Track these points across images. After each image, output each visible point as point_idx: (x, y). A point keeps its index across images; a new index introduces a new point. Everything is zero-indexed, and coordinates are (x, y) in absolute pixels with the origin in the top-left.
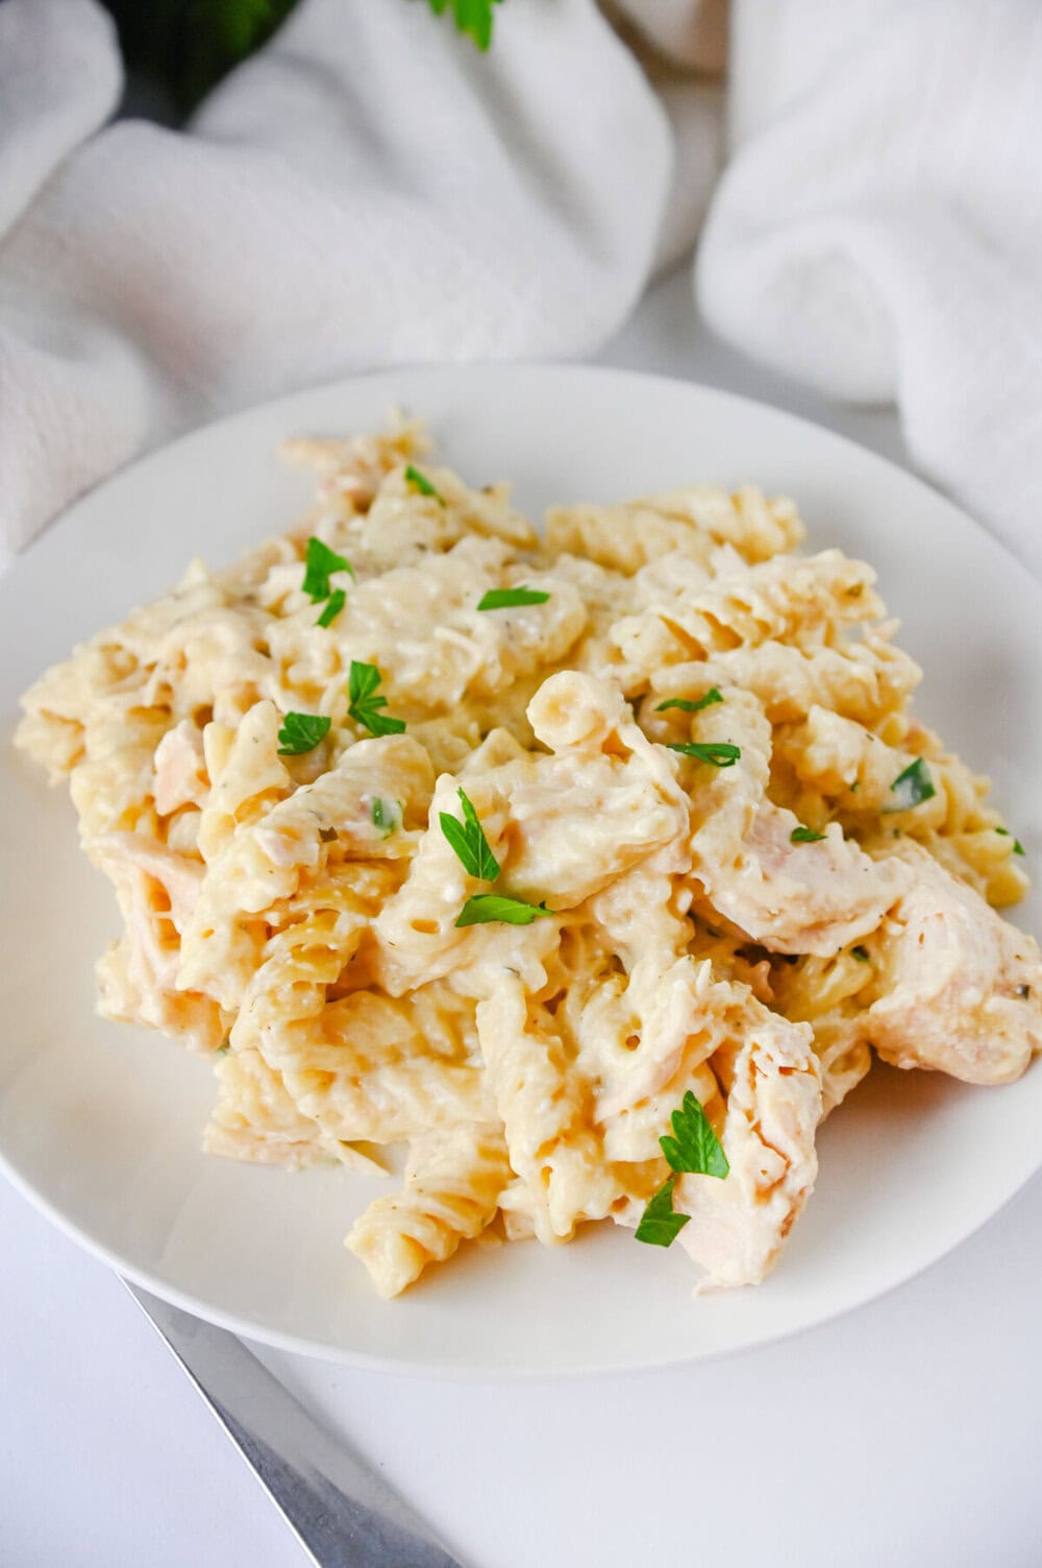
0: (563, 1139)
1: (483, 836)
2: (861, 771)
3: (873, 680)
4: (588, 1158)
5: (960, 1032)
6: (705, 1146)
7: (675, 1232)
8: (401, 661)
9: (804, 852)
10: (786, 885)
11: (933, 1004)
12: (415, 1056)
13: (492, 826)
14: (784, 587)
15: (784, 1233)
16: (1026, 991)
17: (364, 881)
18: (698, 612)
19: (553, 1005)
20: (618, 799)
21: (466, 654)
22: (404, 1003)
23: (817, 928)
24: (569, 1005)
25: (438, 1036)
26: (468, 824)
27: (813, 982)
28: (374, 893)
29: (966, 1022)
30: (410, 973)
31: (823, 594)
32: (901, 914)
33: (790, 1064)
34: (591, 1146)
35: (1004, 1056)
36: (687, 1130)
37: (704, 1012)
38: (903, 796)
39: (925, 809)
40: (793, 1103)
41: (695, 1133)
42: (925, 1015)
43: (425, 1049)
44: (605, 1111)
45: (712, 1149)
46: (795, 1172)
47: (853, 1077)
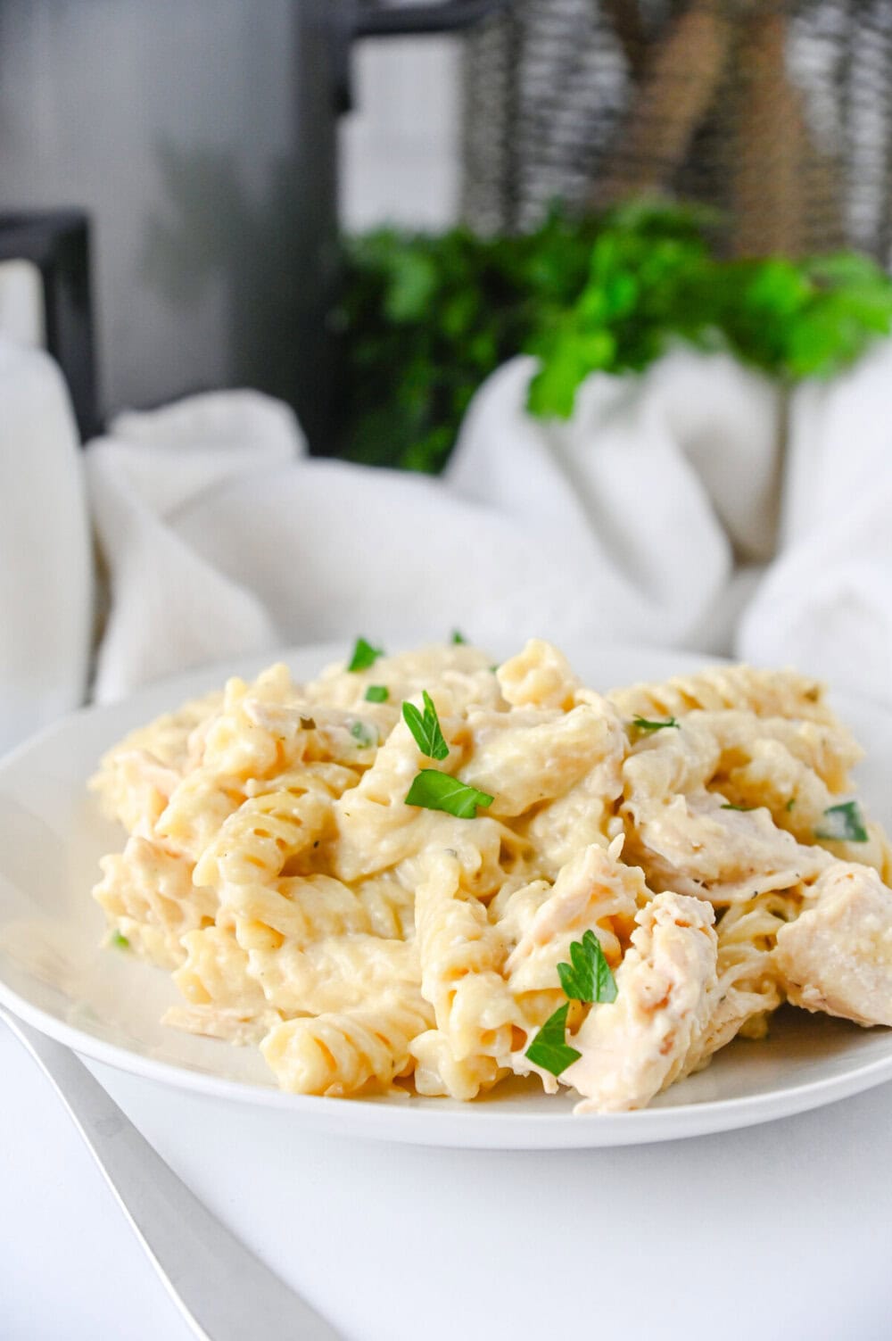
0: (471, 971)
1: (438, 725)
2: (796, 790)
5: (859, 955)
6: (599, 977)
7: (566, 1065)
9: (731, 814)
10: (709, 823)
11: (834, 923)
12: (357, 931)
15: (664, 1052)
17: (331, 772)
19: (487, 901)
22: (356, 885)
23: (735, 876)
24: (499, 898)
25: (380, 914)
26: (426, 712)
28: (340, 783)
29: (865, 945)
30: (363, 854)
31: (782, 690)
32: (815, 885)
33: (686, 917)
34: (497, 978)
36: (584, 961)
38: (837, 826)
39: (856, 846)
40: (683, 941)
41: (591, 965)
42: (826, 935)
43: (369, 929)
45: (605, 979)
46: (678, 992)
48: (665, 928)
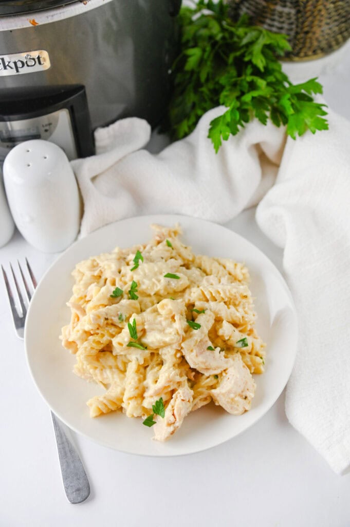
0: (134, 398)
1: (136, 330)
2: (230, 337)
3: (241, 318)
4: (137, 404)
5: (228, 402)
6: (161, 410)
7: (152, 425)
8: (143, 283)
9: (209, 352)
10: (201, 359)
11: (223, 395)
12: (115, 369)
13: (139, 328)
14: (229, 291)
15: (172, 434)
16: (246, 398)
17: (112, 330)
18: (209, 291)
19: (146, 368)
20: (168, 330)
21: (157, 286)
22: (116, 357)
23: (207, 369)
24: (148, 369)
25: (121, 366)
26: (133, 327)
27: (203, 380)
28: (114, 333)
29: (230, 400)
30: (117, 352)
31: (238, 295)
32: (227, 372)
33: (184, 399)
34: (139, 401)
35: (237, 410)
36: (159, 405)
37: (171, 381)
38: (240, 345)
39: (245, 349)
41: (160, 407)
43: (118, 368)
44: (146, 395)
45: (163, 411)
46: (177, 423)
47: (205, 403)
48: (179, 401)
